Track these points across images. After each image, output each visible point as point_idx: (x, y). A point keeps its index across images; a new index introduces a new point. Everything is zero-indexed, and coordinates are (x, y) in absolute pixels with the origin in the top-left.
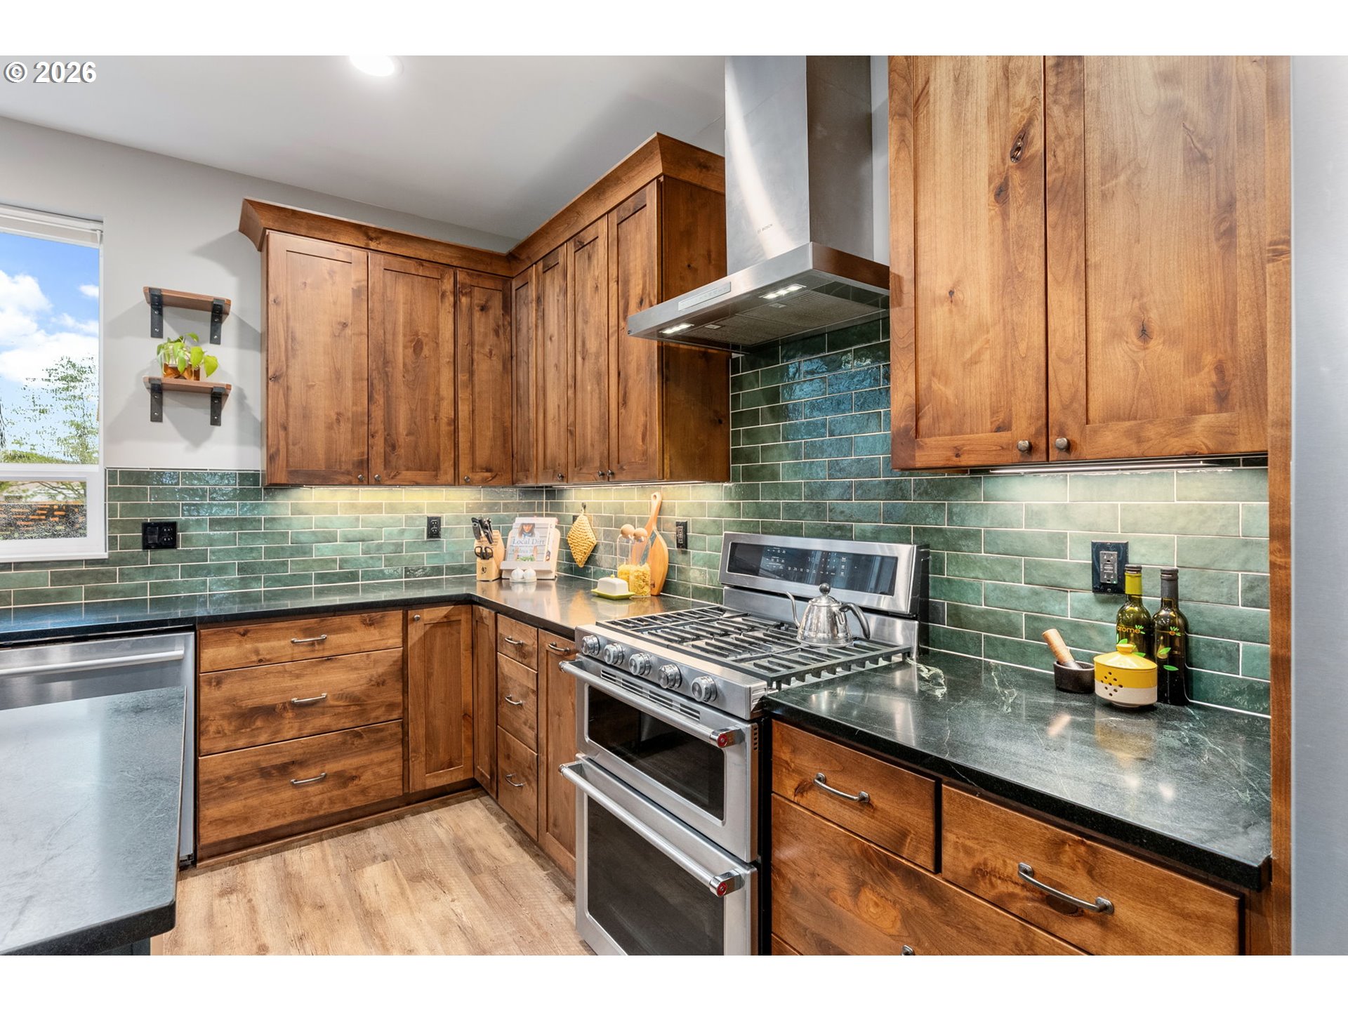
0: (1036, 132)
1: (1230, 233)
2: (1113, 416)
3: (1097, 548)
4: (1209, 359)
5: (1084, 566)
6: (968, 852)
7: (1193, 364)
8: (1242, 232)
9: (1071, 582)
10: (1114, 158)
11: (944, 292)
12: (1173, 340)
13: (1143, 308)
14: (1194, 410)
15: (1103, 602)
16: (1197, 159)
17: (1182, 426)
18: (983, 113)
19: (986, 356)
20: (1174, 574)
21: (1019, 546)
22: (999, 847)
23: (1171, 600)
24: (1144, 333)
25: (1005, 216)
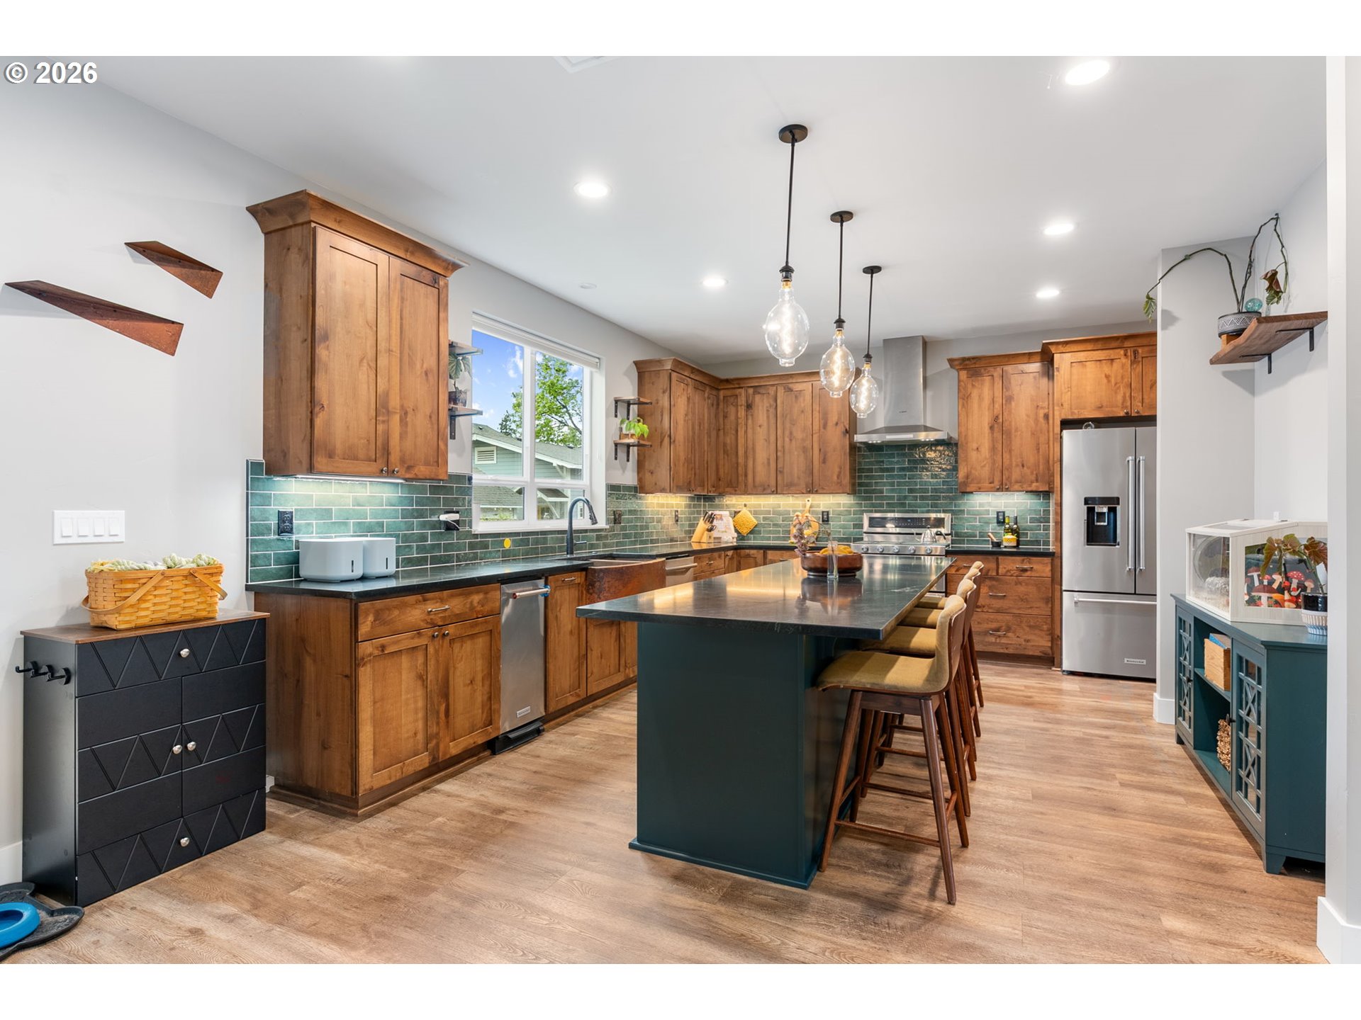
0: (1001, 417)
1: (1039, 449)
2: (1017, 482)
3: (998, 513)
4: (1035, 473)
5: (994, 518)
6: (1005, 568)
7: (1032, 473)
8: (1041, 450)
9: (990, 521)
10: (1017, 428)
11: (975, 448)
12: (1028, 468)
13: (1023, 461)
14: (1032, 482)
15: (999, 526)
16: (1033, 434)
17: (1030, 486)
18: (987, 408)
19: (987, 465)
20: (1016, 517)
21: (976, 513)
22: (1012, 565)
23: (1016, 523)
24: (1023, 466)
25: (993, 434)
